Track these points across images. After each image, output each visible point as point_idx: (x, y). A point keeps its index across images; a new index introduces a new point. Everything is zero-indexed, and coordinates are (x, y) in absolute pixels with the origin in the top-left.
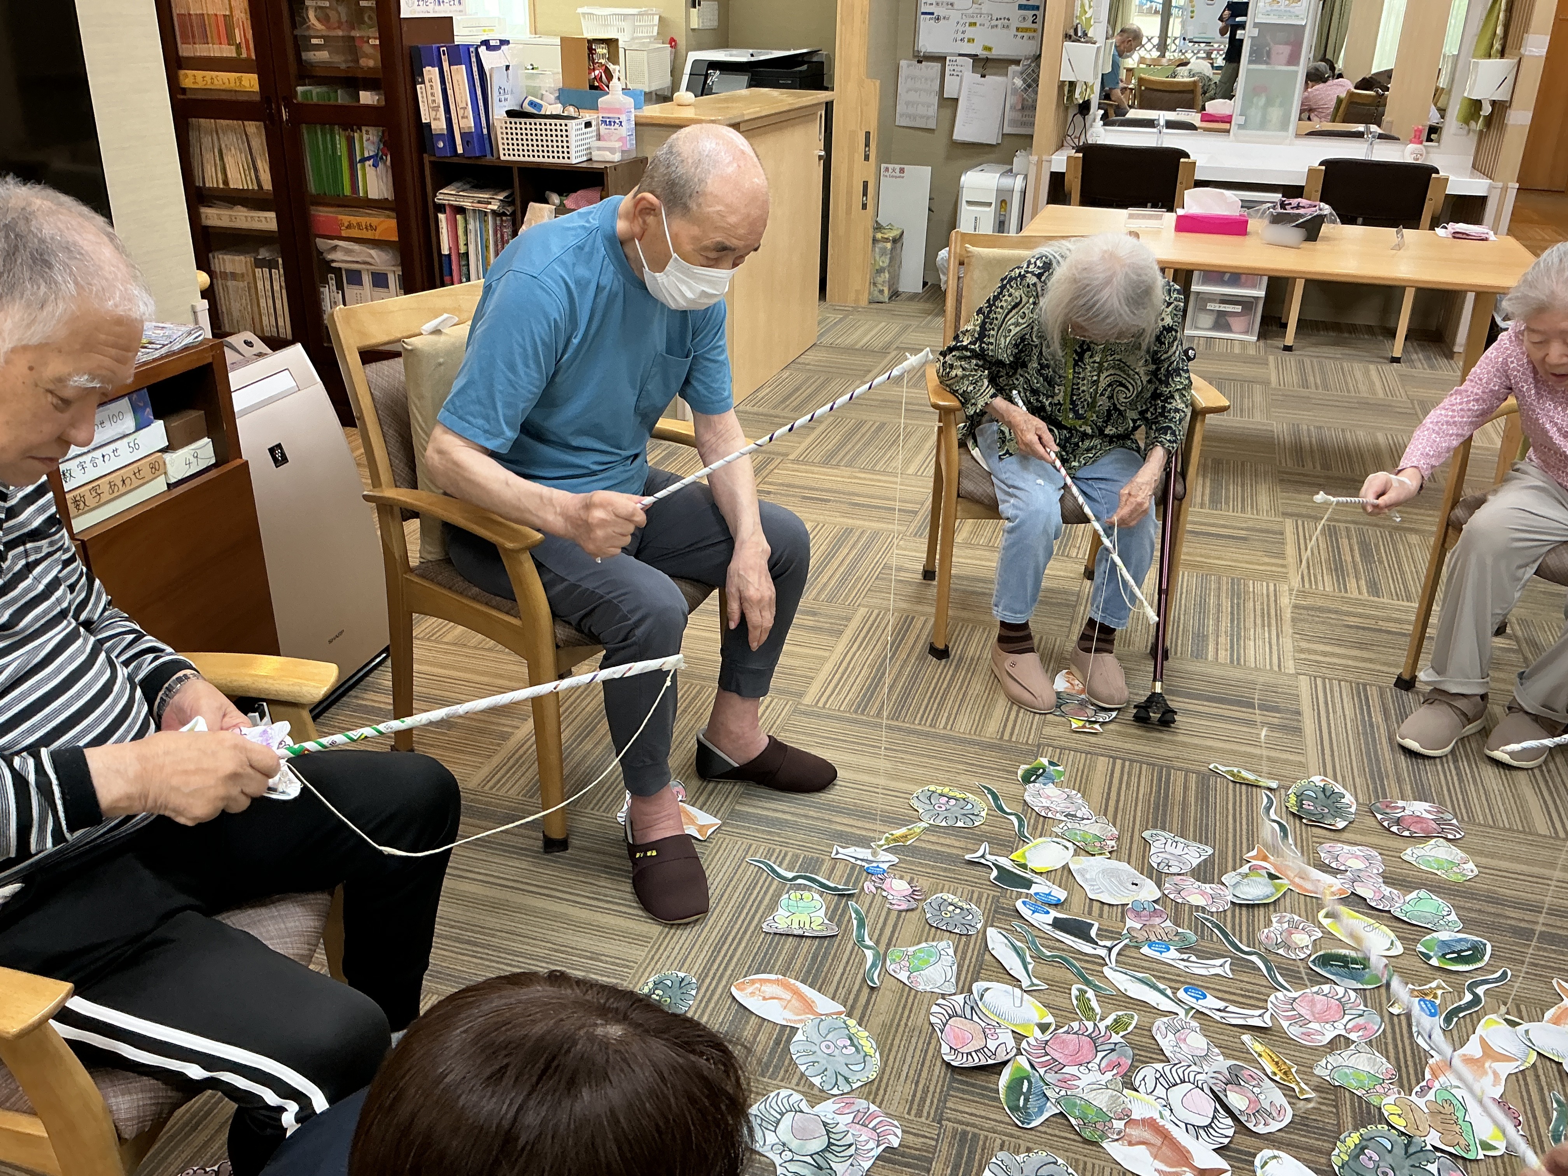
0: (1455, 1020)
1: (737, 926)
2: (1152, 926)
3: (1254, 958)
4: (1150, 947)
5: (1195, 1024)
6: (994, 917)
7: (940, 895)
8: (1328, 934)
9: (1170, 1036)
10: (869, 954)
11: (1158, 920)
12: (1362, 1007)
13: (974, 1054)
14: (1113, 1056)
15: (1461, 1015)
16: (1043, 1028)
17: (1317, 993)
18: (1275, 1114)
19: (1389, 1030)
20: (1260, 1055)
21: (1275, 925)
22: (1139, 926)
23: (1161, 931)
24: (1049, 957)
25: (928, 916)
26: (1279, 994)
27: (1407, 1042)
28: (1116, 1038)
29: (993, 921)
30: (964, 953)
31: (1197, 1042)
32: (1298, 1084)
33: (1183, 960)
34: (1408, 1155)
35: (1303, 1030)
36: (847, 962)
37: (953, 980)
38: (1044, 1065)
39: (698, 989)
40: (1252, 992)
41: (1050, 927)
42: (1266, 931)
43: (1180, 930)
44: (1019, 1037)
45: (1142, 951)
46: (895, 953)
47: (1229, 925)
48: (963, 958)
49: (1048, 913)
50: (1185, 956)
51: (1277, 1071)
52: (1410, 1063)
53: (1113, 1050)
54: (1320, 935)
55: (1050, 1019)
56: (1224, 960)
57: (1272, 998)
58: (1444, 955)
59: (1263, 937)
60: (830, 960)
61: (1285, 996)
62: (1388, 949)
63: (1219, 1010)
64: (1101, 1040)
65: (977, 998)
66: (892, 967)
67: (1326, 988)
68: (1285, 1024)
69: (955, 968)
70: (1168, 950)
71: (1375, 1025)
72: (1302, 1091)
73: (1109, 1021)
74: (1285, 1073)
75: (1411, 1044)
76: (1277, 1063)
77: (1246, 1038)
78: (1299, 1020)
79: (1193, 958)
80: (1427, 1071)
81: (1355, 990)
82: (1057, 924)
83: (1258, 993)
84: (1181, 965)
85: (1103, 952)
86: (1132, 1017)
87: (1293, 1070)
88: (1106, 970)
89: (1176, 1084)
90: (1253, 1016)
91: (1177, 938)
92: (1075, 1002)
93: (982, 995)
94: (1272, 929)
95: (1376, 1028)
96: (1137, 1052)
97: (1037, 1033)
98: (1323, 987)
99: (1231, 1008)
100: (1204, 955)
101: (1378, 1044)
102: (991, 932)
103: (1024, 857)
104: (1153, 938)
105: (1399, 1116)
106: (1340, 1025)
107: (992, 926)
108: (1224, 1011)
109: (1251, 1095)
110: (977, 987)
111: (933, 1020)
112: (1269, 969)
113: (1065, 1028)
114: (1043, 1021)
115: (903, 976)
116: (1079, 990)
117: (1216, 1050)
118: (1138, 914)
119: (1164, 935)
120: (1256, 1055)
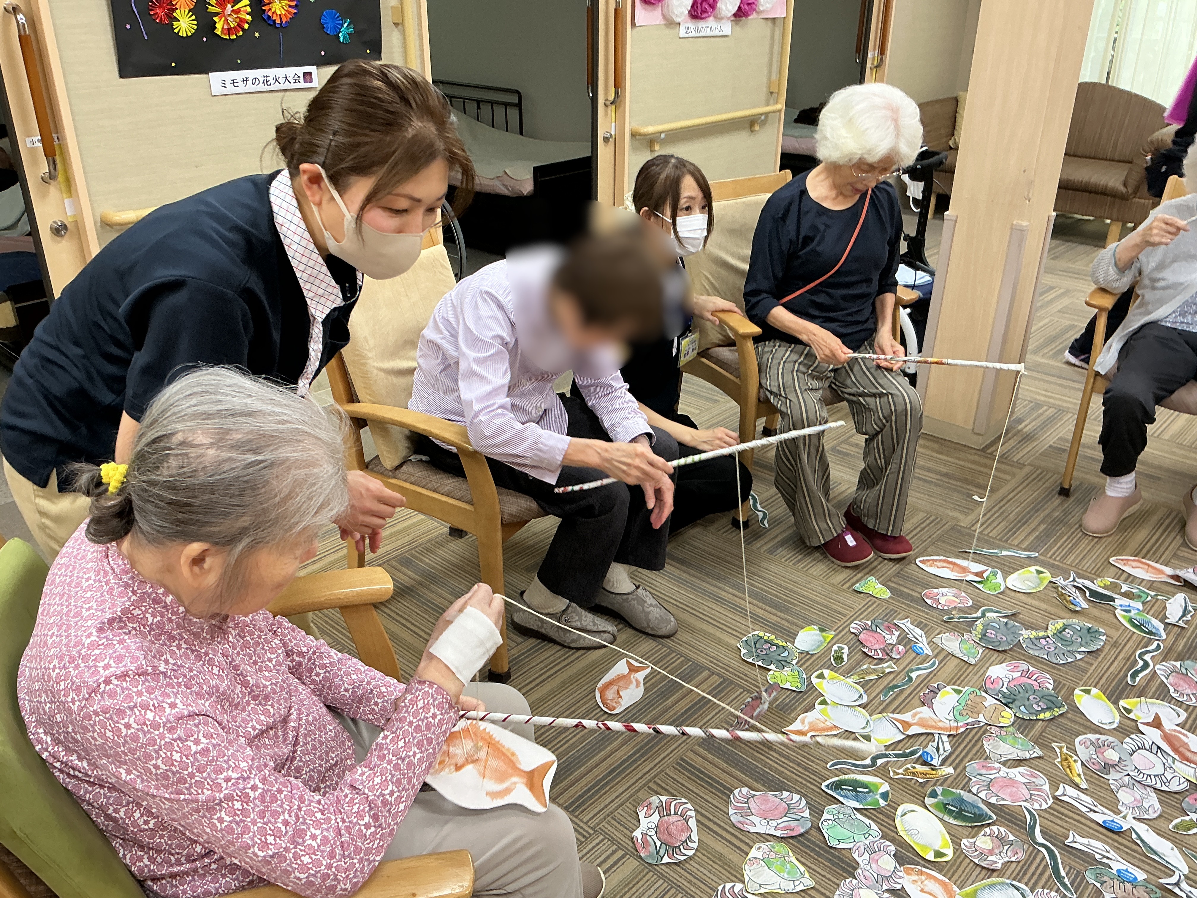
0: (908, 751)
3: (1040, 839)
4: (1136, 878)
8: (956, 841)
9: (1147, 805)
12: (974, 779)
15: (901, 752)
18: (1089, 742)
19: (967, 760)
20: (1079, 775)
21: (1001, 862)
26: (1037, 808)
27: (957, 753)
32: (1061, 752)
33: (1108, 858)
35: (1033, 780)
45: (1145, 877)
47: (1047, 874)
50: (1105, 861)
52: (967, 740)
54: (964, 841)
57: (1045, 806)
59: (1020, 855)
61: (1032, 805)
62: (913, 810)
63: (1095, 812)
67: (993, 800)
68: (1047, 787)
70: (1118, 871)
71: (973, 767)
72: (1061, 748)
74: (1066, 759)
76: (1069, 767)
77: (1084, 786)
78: (1031, 786)
79: (1098, 857)
81: (970, 791)
83: (1053, 815)
84: (1112, 854)
85: (1184, 885)
87: (1059, 760)
88: (1186, 870)
89: (1155, 775)
94: (1007, 859)
100: (1086, 856)
101: (982, 756)
106: (1002, 774)
109: (1100, 755)
117: (1113, 786)
120: (1082, 776)
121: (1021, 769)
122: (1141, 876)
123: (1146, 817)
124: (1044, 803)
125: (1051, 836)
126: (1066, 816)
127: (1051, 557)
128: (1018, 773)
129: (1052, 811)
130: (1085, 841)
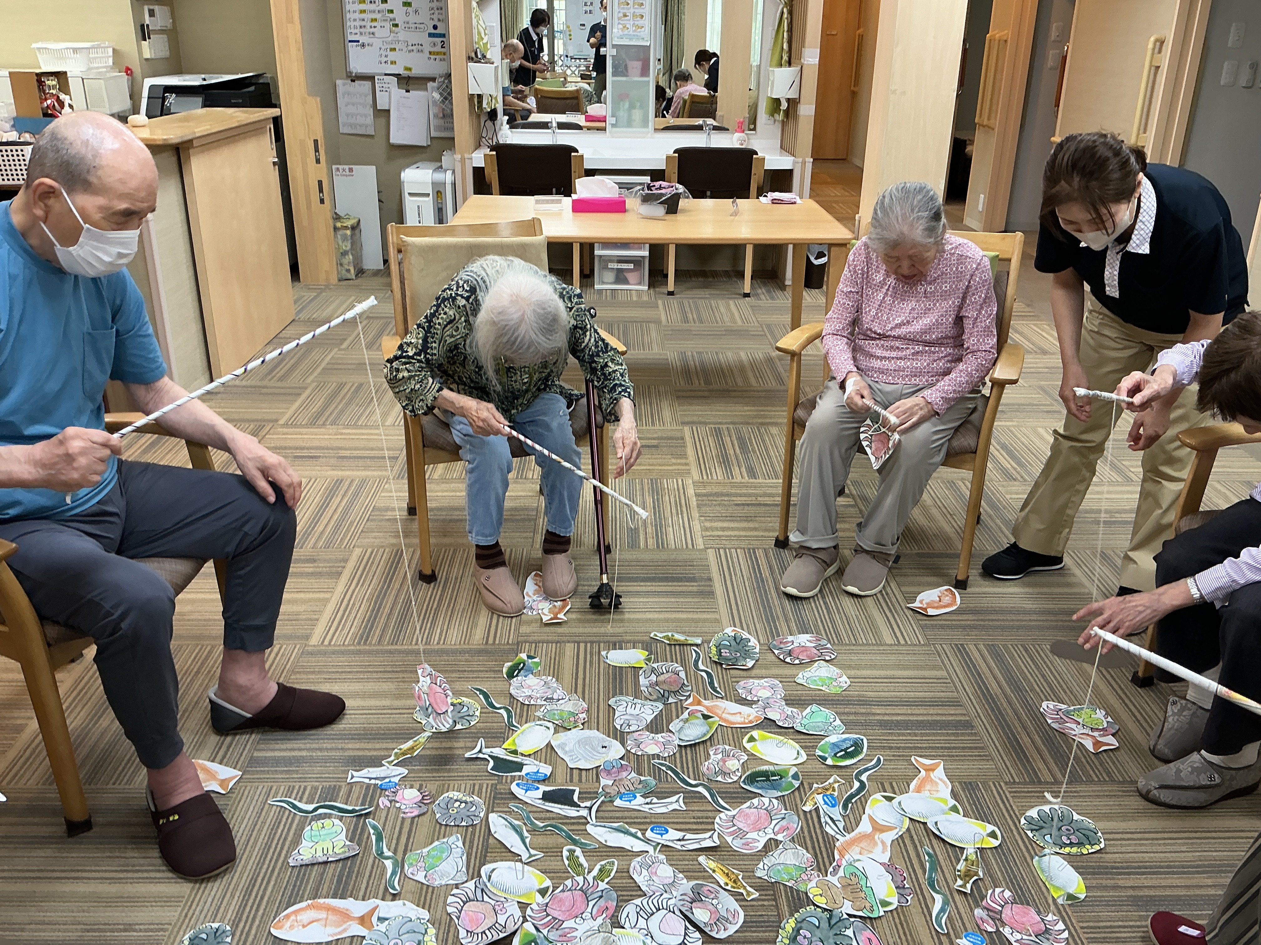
0: (850, 805)
1: (265, 866)
2: (621, 780)
3: (700, 789)
4: (621, 799)
5: (662, 857)
6: (494, 802)
7: (446, 795)
8: (751, 756)
9: (645, 872)
10: (388, 864)
11: (624, 774)
12: (783, 811)
13: (487, 932)
14: (602, 902)
15: (853, 801)
16: (543, 892)
17: (750, 807)
18: (731, 919)
19: (805, 826)
20: (714, 871)
21: (712, 757)
22: (611, 783)
23: (628, 783)
24: (542, 828)
25: (438, 816)
26: (722, 815)
27: (818, 831)
28: (602, 886)
29: (493, 807)
30: (472, 842)
31: (666, 871)
32: (745, 888)
33: (647, 804)
34: (831, 927)
35: (743, 841)
36: (370, 876)
37: (464, 869)
38: (546, 925)
39: (233, 935)
40: (702, 818)
41: (540, 801)
42: (707, 763)
43: (643, 778)
44: (523, 906)
45: (615, 804)
46: (411, 857)
47: (679, 765)
48: (471, 847)
49: (538, 788)
50: (648, 800)
51: (728, 882)
52: (823, 849)
53: (601, 897)
54: (746, 758)
55: (548, 883)
56: (678, 796)
57: (717, 820)
58: (835, 755)
59: (705, 770)
60: (354, 878)
61: (726, 815)
62: (796, 759)
63: (679, 840)
64: (590, 891)
65: (486, 880)
66: (410, 870)
67: (755, 801)
68: (729, 839)
69: (464, 858)
70: (635, 797)
71: (795, 824)
72: (749, 893)
73: (595, 872)
74: (735, 882)
75: (822, 832)
76: (727, 874)
77: (702, 859)
78: (740, 834)
79: (655, 800)
80: (836, 852)
81: (776, 798)
82: (547, 797)
83: (707, 818)
84: (646, 808)
85: (584, 813)
86: (613, 863)
87: (740, 877)
88: (589, 828)
89: (653, 914)
90: (705, 839)
91: (640, 786)
92: (566, 862)
93: (490, 877)
94: (710, 761)
95: (796, 826)
96: (620, 893)
97: (538, 897)
98: (753, 801)
99: (688, 836)
100: (662, 795)
101: (799, 840)
102: (493, 817)
103: (514, 742)
104: (623, 790)
105: (821, 895)
106: (769, 830)
107: (493, 812)
108: (683, 840)
109: (711, 907)
110: (484, 870)
111: (450, 910)
112: (712, 795)
113: (561, 888)
114: (542, 887)
115: (420, 877)
116: (569, 851)
117: (681, 875)
118: (609, 772)
119: (630, 786)
120: (711, 872)
121: (760, 845)
123: (639, 859)
125: (696, 798)
128: (760, 840)
130: (671, 808)
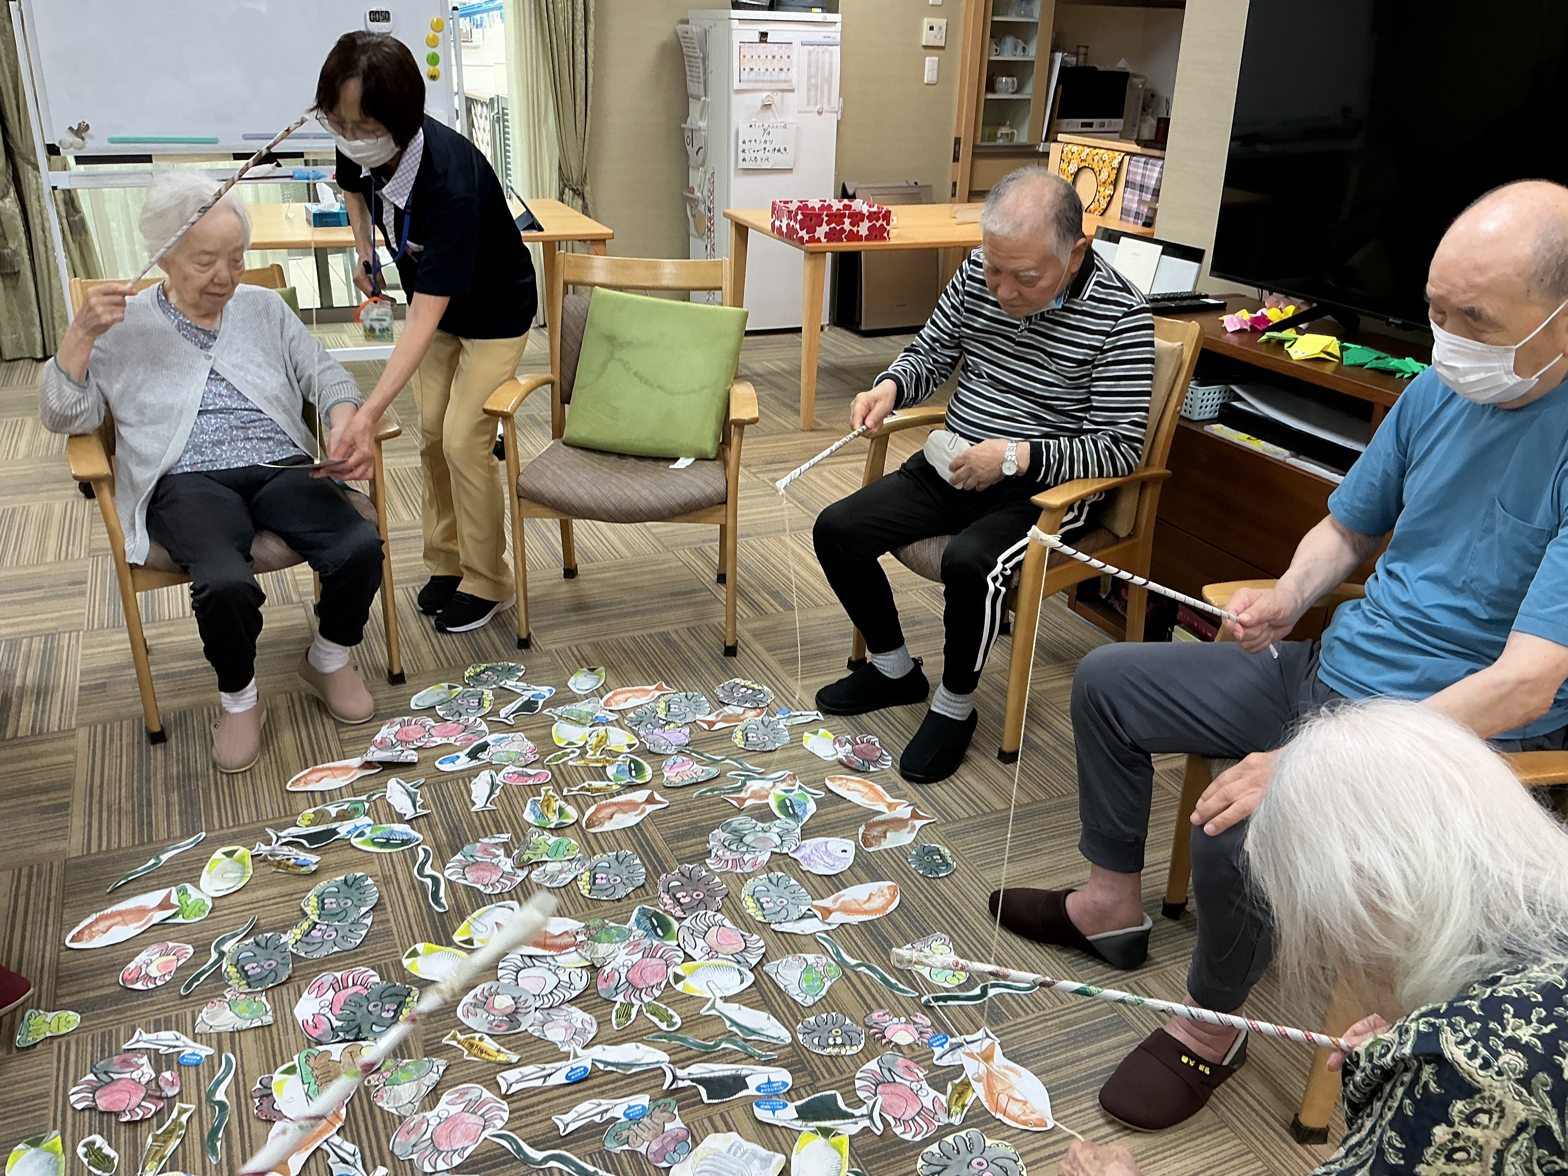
2: (656, 1136)
5: (564, 1049)
7: (861, 1047)
9: (579, 1025)
11: (655, 1147)
12: (415, 1157)
14: (613, 984)
16: (678, 978)
17: (464, 1149)
18: (471, 1008)
19: (384, 1144)
20: (498, 1051)
22: (668, 1127)
24: (721, 1041)
25: (848, 1021)
28: (620, 999)
29: (794, 1049)
30: (788, 1006)
31: (555, 1034)
32: (459, 1042)
33: (606, 1111)
35: (468, 1097)
37: (773, 976)
38: (658, 948)
40: (527, 1115)
41: (744, 1073)
43: (626, 1147)
44: (688, 958)
45: (648, 1097)
46: (835, 972)
48: (784, 1001)
49: (758, 1089)
50: (606, 1116)
51: (481, 1044)
52: (360, 1118)
53: (616, 988)
55: (679, 987)
56: (568, 1130)
57: (506, 1116)
63: (550, 1075)
64: (630, 991)
65: (742, 969)
67: (457, 1161)
68: (486, 1094)
70: (625, 1114)
71: (400, 1144)
72: (454, 1038)
73: (634, 1011)
74: (472, 1045)
75: (360, 1142)
76: (482, 1052)
77: (515, 1058)
78: (472, 1107)
79: (597, 1119)
84: (605, 1103)
86: (618, 1025)
87: (466, 1052)
88: (665, 1057)
89: (556, 988)
90: (517, 1082)
91: (625, 1134)
92: (670, 1011)
93: (740, 974)
95: (398, 1140)
97: (679, 971)
98: (460, 1160)
99: (539, 1083)
100: (588, 1130)
101: (393, 1122)
102: (786, 1036)
104: (646, 1120)
106: (434, 1122)
107: (791, 1044)
108: (545, 1077)
109: (495, 1013)
110: (750, 978)
111: (756, 937)
112: (520, 1150)
113: (662, 986)
114: (682, 983)
115: (811, 958)
116: (674, 1024)
118: (677, 1140)
120: (502, 1049)
121: (445, 1098)
122: (643, 1100)
123: (591, 1037)
124: (501, 1113)
125: (543, 1142)
126: (533, 1106)
127: (221, 827)
128: (448, 1105)
129: (517, 1114)
130: (572, 1115)
